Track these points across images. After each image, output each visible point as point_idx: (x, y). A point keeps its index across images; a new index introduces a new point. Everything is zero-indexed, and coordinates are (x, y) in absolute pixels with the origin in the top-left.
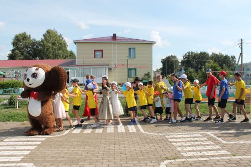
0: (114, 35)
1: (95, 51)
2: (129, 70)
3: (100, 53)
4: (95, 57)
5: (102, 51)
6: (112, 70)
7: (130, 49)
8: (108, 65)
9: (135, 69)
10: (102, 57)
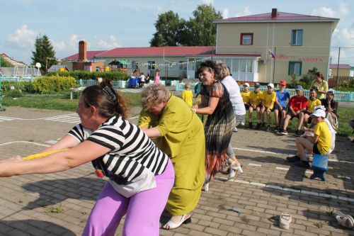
0: (274, 11)
1: (242, 35)
2: (292, 64)
3: (249, 38)
4: (241, 44)
5: (252, 34)
6: (265, 62)
7: (294, 31)
8: (260, 55)
9: (301, 63)
10: (252, 44)
